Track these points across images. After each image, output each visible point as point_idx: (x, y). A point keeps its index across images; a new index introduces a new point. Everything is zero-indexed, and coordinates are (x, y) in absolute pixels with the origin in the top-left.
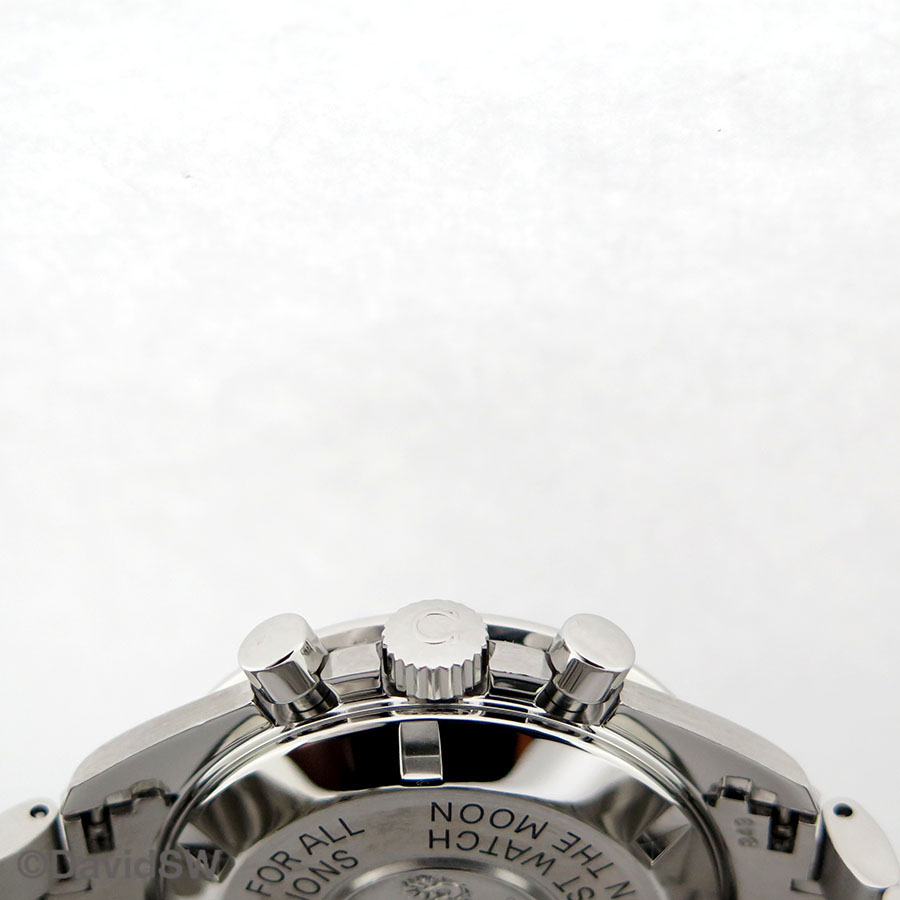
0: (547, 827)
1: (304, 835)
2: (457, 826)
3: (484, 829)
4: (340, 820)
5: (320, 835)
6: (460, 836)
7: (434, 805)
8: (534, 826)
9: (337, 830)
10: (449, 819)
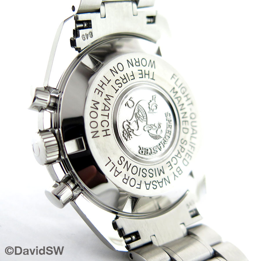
0: (94, 100)
1: (114, 175)
2: (100, 128)
3: (99, 120)
4: (106, 166)
5: (113, 170)
6: (104, 127)
7: (93, 137)
8: (94, 104)
9: (111, 165)
10: (98, 131)
